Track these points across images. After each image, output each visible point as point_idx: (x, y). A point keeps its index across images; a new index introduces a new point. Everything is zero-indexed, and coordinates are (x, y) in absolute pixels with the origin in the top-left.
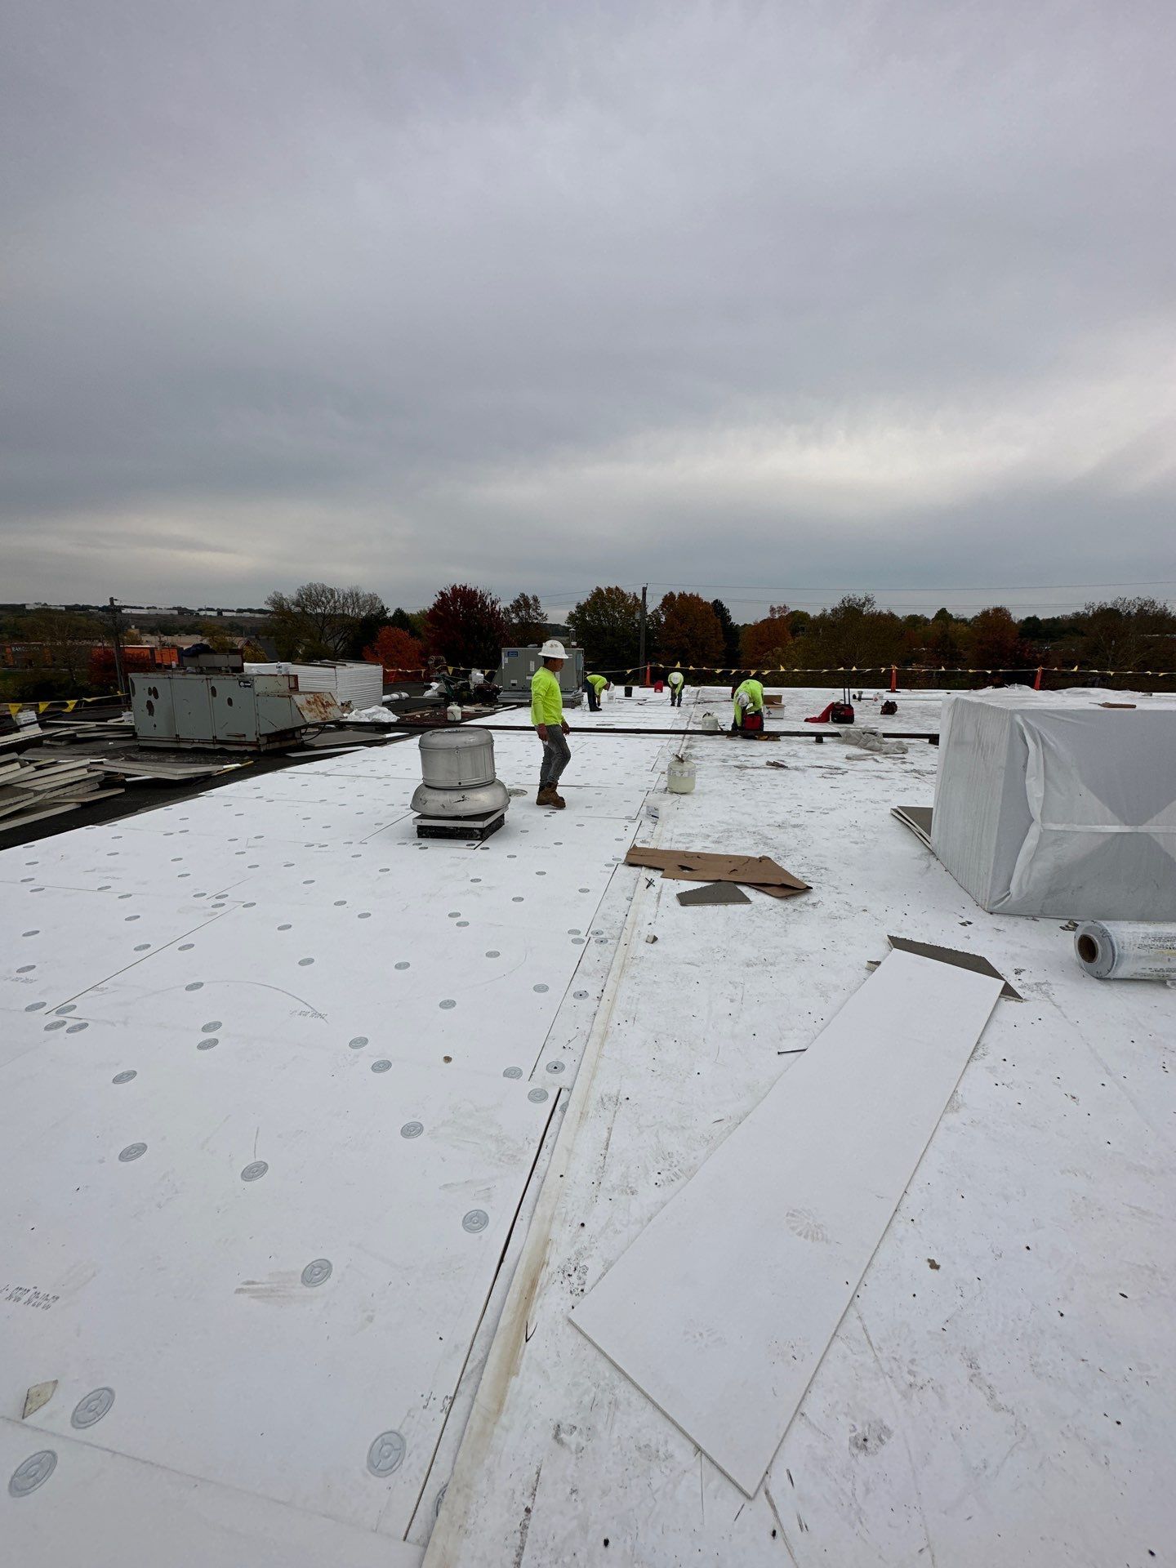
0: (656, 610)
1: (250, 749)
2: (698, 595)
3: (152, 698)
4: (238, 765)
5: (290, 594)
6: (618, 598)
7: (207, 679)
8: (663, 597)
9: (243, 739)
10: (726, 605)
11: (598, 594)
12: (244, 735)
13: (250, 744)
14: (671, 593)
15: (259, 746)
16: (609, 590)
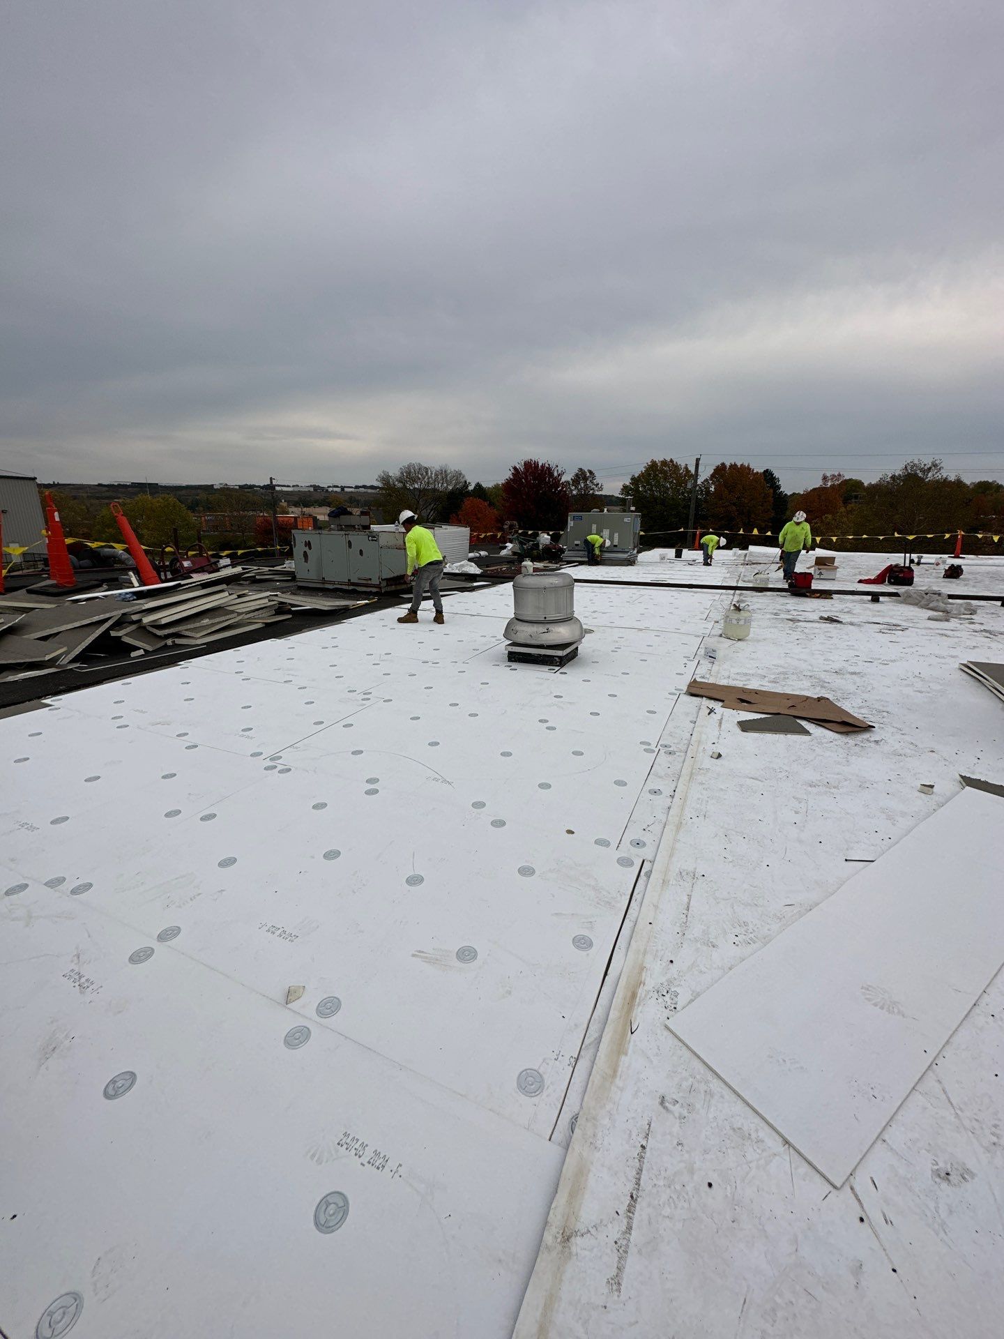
0: (706, 480)
1: (374, 590)
2: (749, 465)
3: (307, 549)
4: (367, 601)
5: (394, 472)
6: (670, 470)
7: (345, 534)
8: (714, 468)
9: (369, 582)
10: (776, 474)
11: (653, 467)
12: (370, 579)
13: (374, 586)
14: (723, 464)
15: (380, 588)
16: (664, 463)
